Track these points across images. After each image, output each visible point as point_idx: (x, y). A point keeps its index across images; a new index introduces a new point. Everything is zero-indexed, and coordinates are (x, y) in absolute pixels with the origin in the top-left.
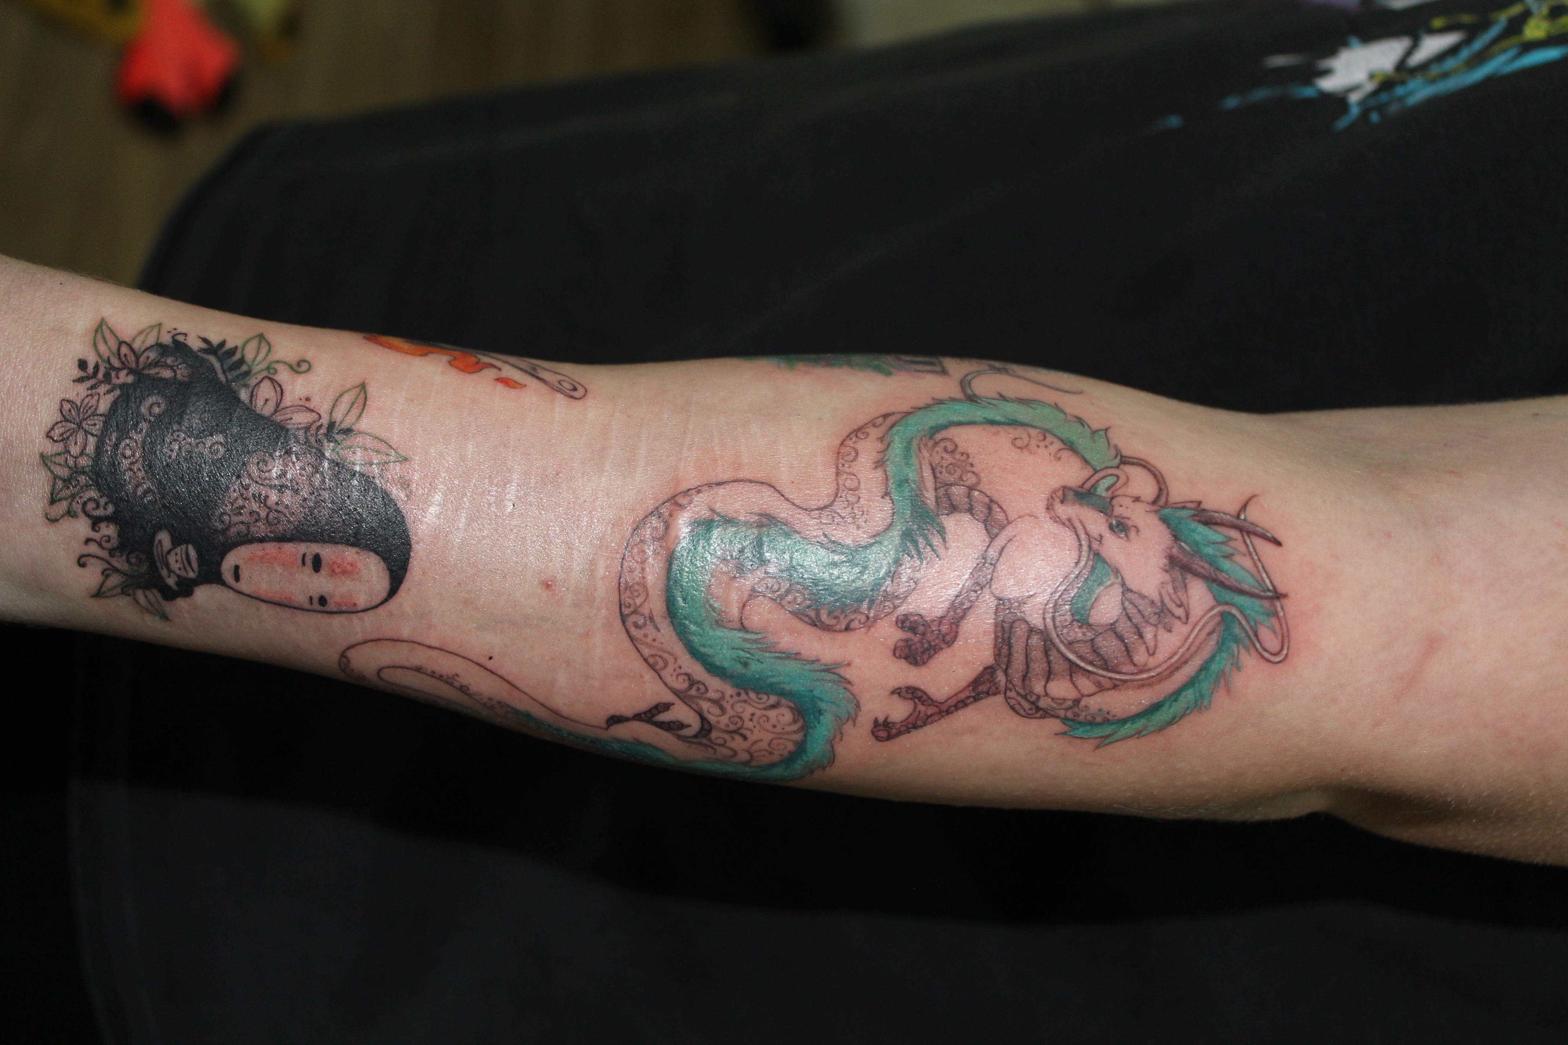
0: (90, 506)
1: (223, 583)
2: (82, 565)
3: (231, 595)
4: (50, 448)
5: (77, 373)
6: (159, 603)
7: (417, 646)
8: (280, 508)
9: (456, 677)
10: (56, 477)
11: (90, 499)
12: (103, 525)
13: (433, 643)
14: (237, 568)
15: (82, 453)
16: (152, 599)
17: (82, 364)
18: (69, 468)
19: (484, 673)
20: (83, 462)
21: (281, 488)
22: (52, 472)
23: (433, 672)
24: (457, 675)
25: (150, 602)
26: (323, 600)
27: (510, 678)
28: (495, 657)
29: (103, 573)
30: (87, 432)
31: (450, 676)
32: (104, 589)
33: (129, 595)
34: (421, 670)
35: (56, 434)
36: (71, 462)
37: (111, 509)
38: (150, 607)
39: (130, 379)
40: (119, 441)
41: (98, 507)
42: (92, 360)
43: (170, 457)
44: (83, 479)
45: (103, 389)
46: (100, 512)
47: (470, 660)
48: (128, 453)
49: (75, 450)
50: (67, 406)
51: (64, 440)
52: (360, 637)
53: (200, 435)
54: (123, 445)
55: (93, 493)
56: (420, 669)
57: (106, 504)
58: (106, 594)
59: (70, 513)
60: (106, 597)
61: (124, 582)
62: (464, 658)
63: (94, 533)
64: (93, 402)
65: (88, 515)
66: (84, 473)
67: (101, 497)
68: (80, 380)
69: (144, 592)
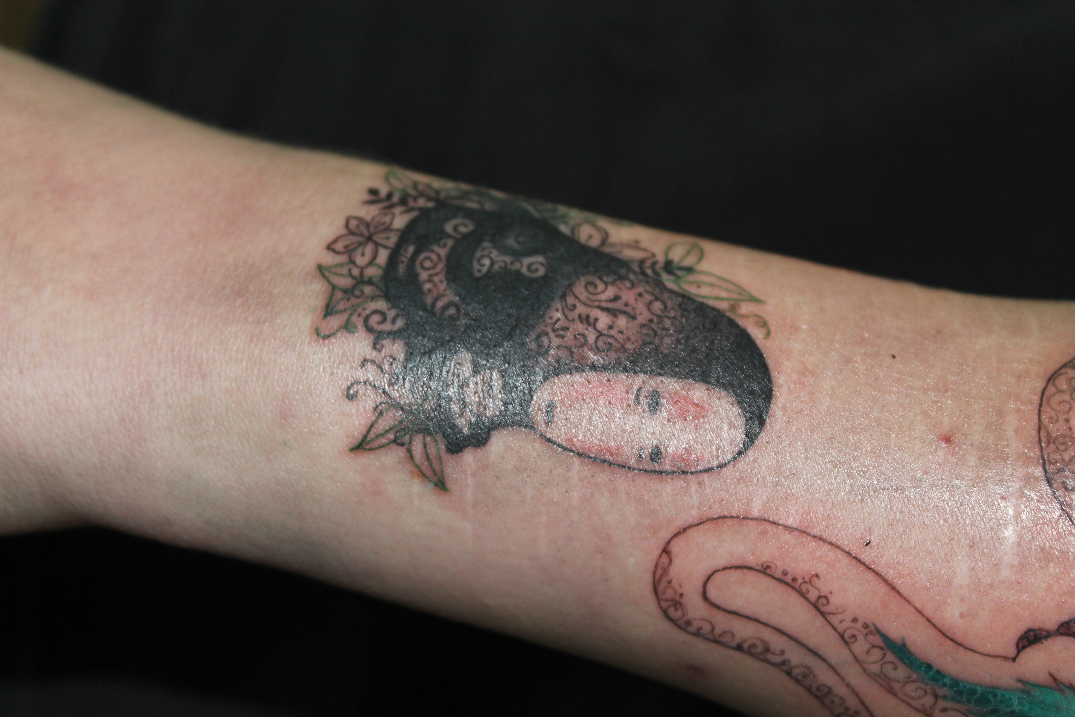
0: (375, 319)
1: (531, 426)
2: (351, 398)
3: (539, 445)
4: (329, 259)
5: (367, 197)
6: (440, 459)
7: (769, 527)
8: (613, 332)
9: (815, 581)
10: (334, 288)
11: (376, 312)
12: (386, 342)
13: (791, 522)
14: (551, 406)
15: (371, 263)
16: (432, 450)
17: (373, 192)
18: (353, 277)
19: (854, 570)
20: (372, 272)
21: (613, 313)
22: (330, 282)
23: (785, 573)
24: (817, 576)
25: (428, 458)
26: (656, 454)
27: (890, 574)
28: (875, 540)
29: (375, 408)
30: (377, 244)
31: (807, 579)
32: (372, 435)
33: (402, 445)
34: (768, 571)
35: (339, 246)
36: (356, 272)
37: (400, 323)
38: (425, 467)
39: (430, 205)
40: (417, 253)
41: (384, 320)
42: (384, 190)
43: (479, 271)
44: (368, 290)
45: (398, 210)
46: (387, 327)
47: (838, 547)
48: (427, 264)
49: (361, 261)
50: (353, 223)
51: (349, 251)
52: (694, 515)
53: (517, 255)
54: (422, 256)
55: (381, 305)
56: (768, 567)
57: (397, 316)
58: (373, 445)
59: (347, 327)
60: (371, 449)
61: (401, 422)
62: (831, 544)
63: (375, 353)
64: (387, 219)
65: (369, 329)
66: (370, 282)
67: (389, 309)
68: (371, 202)
69: (424, 439)
